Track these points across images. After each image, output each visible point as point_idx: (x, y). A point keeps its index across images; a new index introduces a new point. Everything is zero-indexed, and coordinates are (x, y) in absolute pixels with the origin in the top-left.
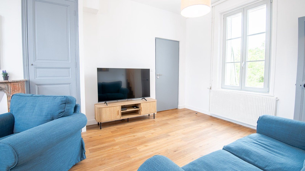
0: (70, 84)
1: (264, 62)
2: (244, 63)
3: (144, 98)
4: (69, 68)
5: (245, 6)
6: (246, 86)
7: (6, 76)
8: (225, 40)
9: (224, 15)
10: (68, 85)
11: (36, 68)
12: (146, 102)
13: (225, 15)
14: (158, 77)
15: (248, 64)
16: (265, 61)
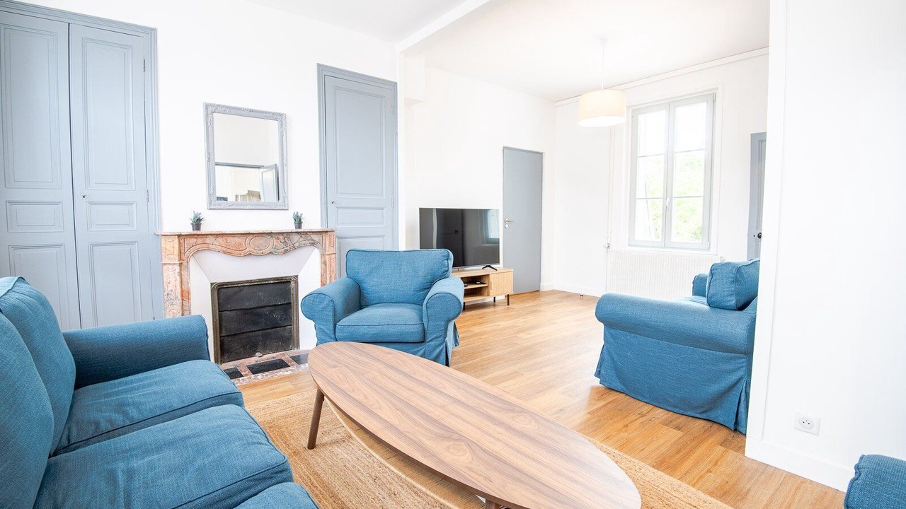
0: (383, 236)
1: (702, 198)
2: (668, 199)
3: (489, 266)
4: (383, 209)
5: (671, 100)
6: (674, 239)
7: (299, 222)
8: (634, 157)
9: (633, 111)
10: (381, 239)
11: (338, 208)
12: (496, 272)
13: (636, 112)
14: (507, 226)
15: (675, 202)
16: (704, 197)
